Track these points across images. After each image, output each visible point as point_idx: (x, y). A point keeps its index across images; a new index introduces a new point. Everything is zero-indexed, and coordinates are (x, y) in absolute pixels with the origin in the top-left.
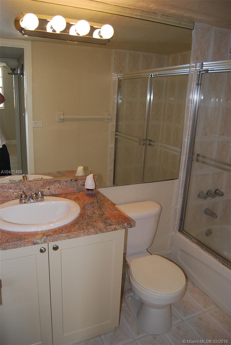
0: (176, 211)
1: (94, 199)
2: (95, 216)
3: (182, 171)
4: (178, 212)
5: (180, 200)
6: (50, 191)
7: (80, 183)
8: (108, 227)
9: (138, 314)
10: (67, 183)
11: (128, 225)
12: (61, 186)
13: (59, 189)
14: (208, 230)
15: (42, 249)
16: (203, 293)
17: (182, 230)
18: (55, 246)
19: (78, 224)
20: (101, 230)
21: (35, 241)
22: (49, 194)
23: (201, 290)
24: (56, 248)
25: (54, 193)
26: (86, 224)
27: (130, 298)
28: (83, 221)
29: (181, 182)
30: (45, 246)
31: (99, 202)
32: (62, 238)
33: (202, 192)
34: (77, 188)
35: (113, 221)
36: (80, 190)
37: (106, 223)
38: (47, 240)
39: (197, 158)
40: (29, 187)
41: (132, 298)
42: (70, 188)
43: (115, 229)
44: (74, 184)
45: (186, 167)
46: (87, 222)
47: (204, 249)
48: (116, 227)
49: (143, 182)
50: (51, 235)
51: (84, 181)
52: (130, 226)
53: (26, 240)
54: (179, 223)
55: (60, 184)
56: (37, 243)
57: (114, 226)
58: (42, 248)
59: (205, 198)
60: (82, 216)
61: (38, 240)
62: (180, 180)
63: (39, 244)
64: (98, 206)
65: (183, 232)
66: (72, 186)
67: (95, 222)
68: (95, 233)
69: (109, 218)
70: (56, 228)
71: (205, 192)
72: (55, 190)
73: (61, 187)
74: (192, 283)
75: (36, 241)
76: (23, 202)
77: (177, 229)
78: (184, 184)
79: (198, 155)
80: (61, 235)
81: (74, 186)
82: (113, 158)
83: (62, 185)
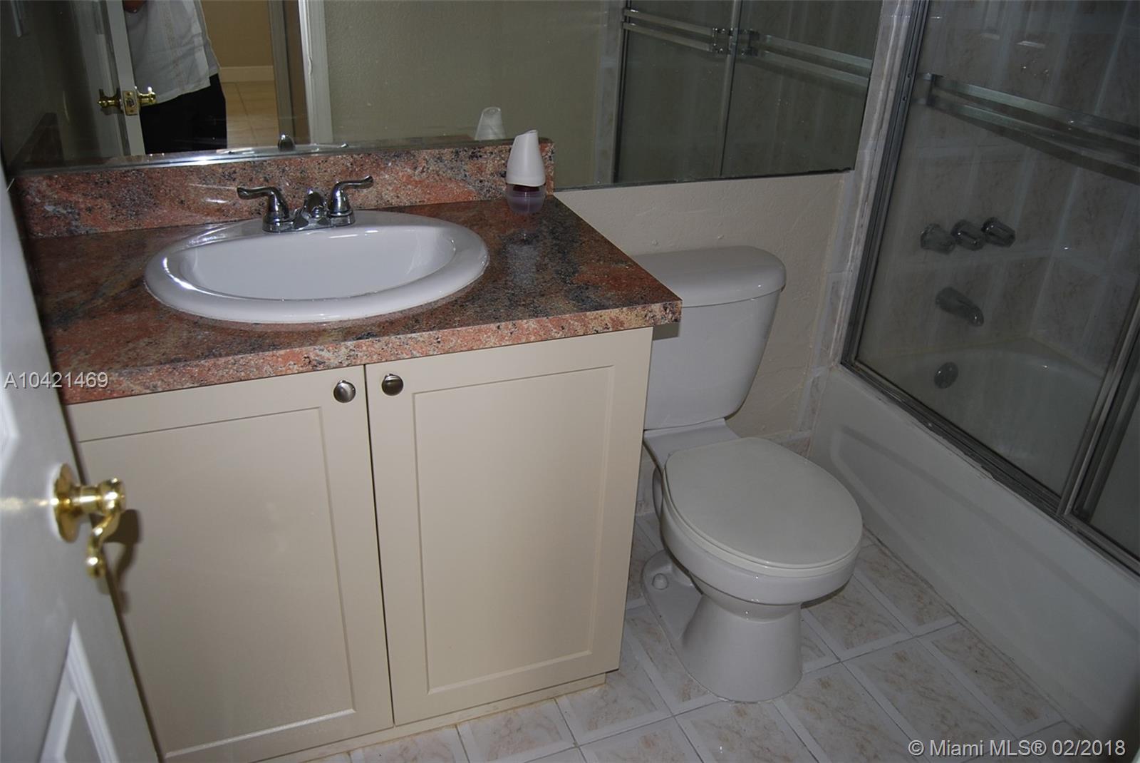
0: (835, 292)
1: (541, 223)
2: (543, 278)
3: (871, 142)
4: (843, 293)
5: (855, 252)
6: (379, 193)
7: (490, 165)
8: (588, 313)
9: (688, 633)
10: (441, 165)
11: (666, 310)
12: (416, 172)
13: (410, 186)
14: (945, 367)
15: (343, 385)
16: (912, 575)
17: (853, 356)
18: (390, 378)
19: (479, 302)
20: (564, 324)
21: (312, 357)
22: (374, 202)
23: (907, 566)
24: (393, 387)
25: (394, 202)
26: (508, 303)
27: (660, 583)
28: (494, 292)
29: (863, 185)
30: (353, 375)
31: (557, 232)
32: (414, 349)
33: (937, 226)
34: (477, 184)
35: (609, 295)
36: (488, 191)
37: (583, 301)
38: (360, 354)
39: (931, 89)
40: (299, 174)
41: (668, 583)
42: (453, 185)
43: (618, 326)
44: (466, 167)
45: (885, 126)
46: (513, 294)
47: (930, 425)
48: (622, 317)
49: (721, 174)
50: (373, 336)
51: (503, 159)
52: (673, 313)
53: (281, 349)
54: (844, 335)
55: (415, 168)
56: (320, 363)
57: (614, 312)
58: (344, 382)
59: (945, 248)
60: (494, 275)
61: (322, 353)
62: (860, 173)
63: (329, 368)
64: (556, 245)
65: (857, 367)
66: (459, 177)
67: (543, 295)
68: (542, 333)
69: (593, 285)
70: (394, 313)
71: (949, 227)
72: (396, 189)
73: (417, 179)
74: (877, 542)
75: (318, 356)
76: (275, 227)
77: (835, 354)
78: (872, 192)
79: (935, 79)
80: (413, 335)
81: (466, 176)
82: (613, 108)
83: (422, 172)
